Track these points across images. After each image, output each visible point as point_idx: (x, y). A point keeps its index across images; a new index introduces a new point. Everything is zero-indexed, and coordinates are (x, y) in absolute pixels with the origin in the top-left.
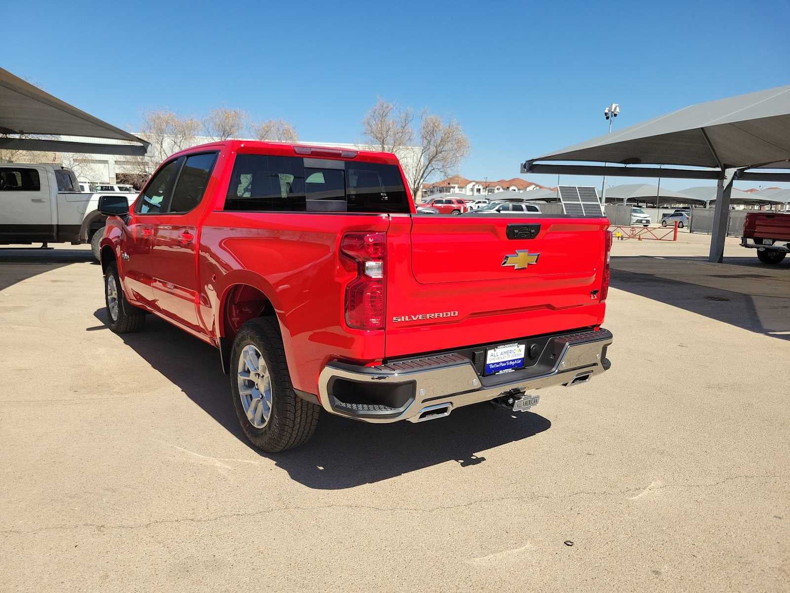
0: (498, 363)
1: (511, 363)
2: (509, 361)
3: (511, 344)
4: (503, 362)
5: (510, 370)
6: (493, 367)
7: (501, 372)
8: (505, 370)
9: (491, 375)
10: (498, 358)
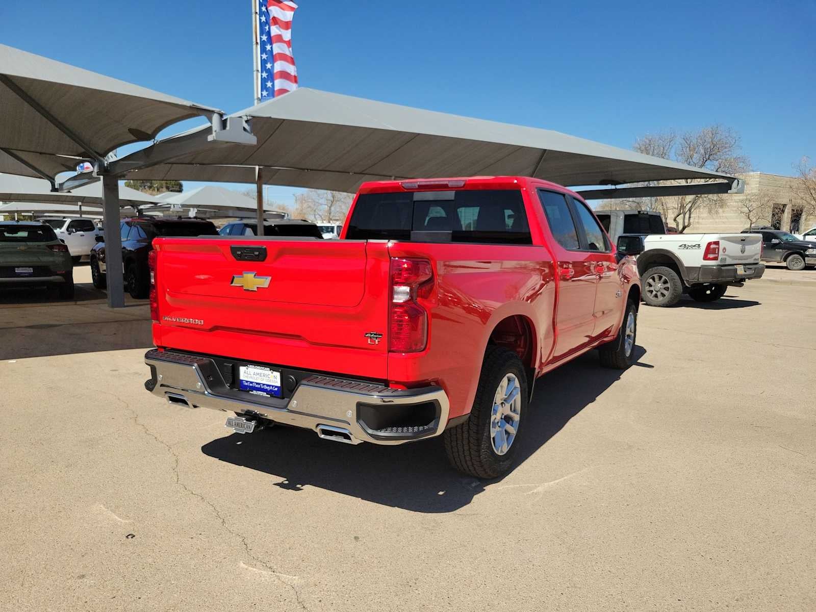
0: (252, 383)
1: (266, 387)
2: (264, 385)
3: (262, 366)
4: (257, 384)
5: (265, 394)
6: (246, 384)
7: (254, 392)
8: (260, 392)
9: (246, 391)
10: (251, 377)
